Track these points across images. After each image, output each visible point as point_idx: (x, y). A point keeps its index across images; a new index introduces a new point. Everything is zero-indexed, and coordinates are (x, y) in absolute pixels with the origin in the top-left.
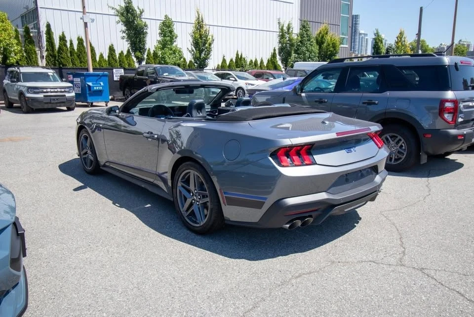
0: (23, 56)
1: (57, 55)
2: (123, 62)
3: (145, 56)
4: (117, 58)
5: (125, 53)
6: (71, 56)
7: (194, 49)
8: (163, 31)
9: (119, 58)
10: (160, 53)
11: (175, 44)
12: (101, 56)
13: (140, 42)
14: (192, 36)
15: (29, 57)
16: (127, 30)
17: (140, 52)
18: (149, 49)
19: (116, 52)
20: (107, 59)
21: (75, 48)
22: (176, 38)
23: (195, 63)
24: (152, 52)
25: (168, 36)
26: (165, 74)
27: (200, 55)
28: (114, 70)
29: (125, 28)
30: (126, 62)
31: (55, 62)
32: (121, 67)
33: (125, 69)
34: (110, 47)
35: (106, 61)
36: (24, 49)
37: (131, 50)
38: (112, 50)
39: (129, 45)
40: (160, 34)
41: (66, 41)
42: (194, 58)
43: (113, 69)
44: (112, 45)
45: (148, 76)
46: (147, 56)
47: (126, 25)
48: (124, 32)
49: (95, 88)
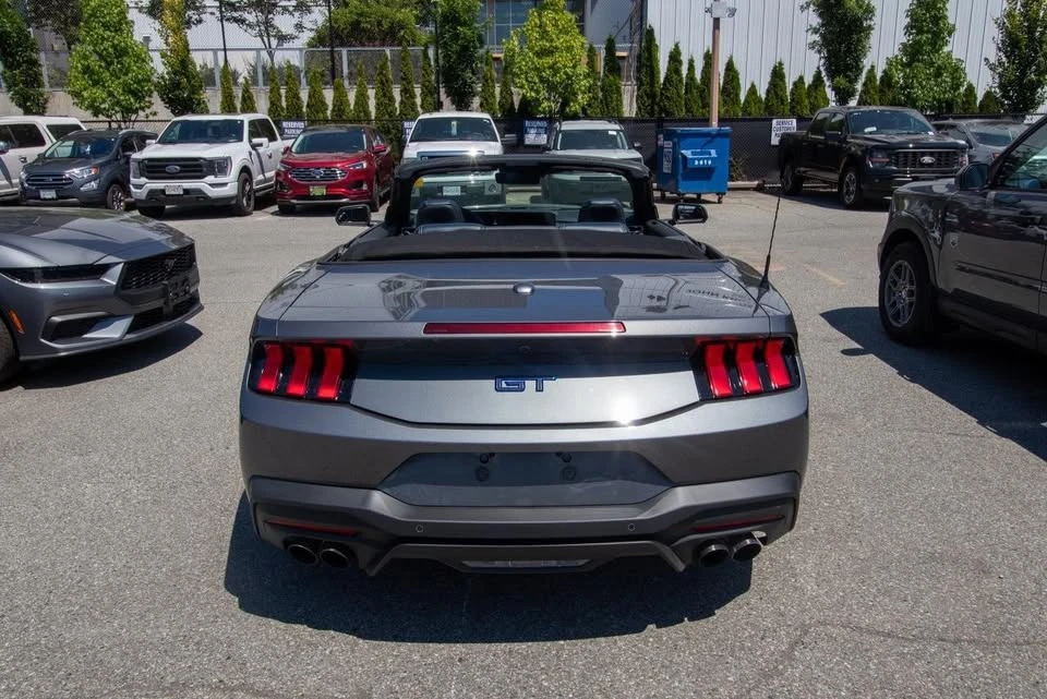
0: (596, 99)
1: (659, 93)
2: (798, 103)
3: (859, 86)
4: (788, 93)
5: (808, 80)
6: (686, 93)
7: (1004, 59)
8: (916, 21)
9: (792, 93)
10: (899, 77)
11: (946, 49)
12: (753, 90)
13: (849, 51)
14: (1001, 26)
15: (606, 99)
16: (823, 25)
17: (846, 76)
18: (873, 67)
19: (787, 80)
20: (763, 96)
21: (698, 76)
22: (950, 34)
23: (1003, 96)
24: (879, 74)
25: (928, 32)
26: (867, 130)
27: (1024, 74)
28: (774, 122)
29: (820, 21)
30: (807, 102)
31: (652, 108)
32: (793, 113)
33: (800, 119)
34: (775, 67)
35: (760, 100)
36: (599, 84)
37: (824, 74)
38: (778, 74)
39: (823, 61)
40: (908, 28)
41: (680, 63)
42: (1002, 86)
43: (772, 119)
44: (781, 64)
45: (825, 135)
46: (865, 84)
47: (820, 15)
48: (816, 31)
49: (697, 162)
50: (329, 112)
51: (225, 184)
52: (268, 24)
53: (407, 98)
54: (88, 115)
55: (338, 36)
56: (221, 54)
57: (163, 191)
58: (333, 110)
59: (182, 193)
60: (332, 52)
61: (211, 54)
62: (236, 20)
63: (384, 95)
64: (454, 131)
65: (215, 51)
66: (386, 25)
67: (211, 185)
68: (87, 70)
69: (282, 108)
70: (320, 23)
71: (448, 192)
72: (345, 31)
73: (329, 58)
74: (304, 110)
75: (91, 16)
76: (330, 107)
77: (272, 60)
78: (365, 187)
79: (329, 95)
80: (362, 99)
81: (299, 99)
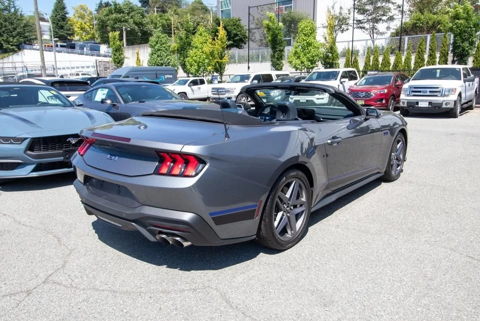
50: (391, 67)
51: (323, 99)
52: (374, 28)
53: (431, 59)
54: (294, 70)
55: (405, 31)
56: (351, 43)
57: (299, 100)
58: (393, 66)
59: (305, 101)
60: (401, 39)
61: (347, 43)
62: (361, 28)
63: (419, 58)
64: (438, 75)
65: (348, 42)
66: (430, 23)
67: (318, 99)
68: (296, 53)
69: (370, 66)
70: (398, 26)
71: (421, 105)
72: (409, 29)
73: (398, 41)
74: (380, 66)
75: (301, 31)
76: (392, 65)
77: (374, 44)
78: (384, 101)
79: (392, 59)
80: (408, 59)
81: (378, 61)
